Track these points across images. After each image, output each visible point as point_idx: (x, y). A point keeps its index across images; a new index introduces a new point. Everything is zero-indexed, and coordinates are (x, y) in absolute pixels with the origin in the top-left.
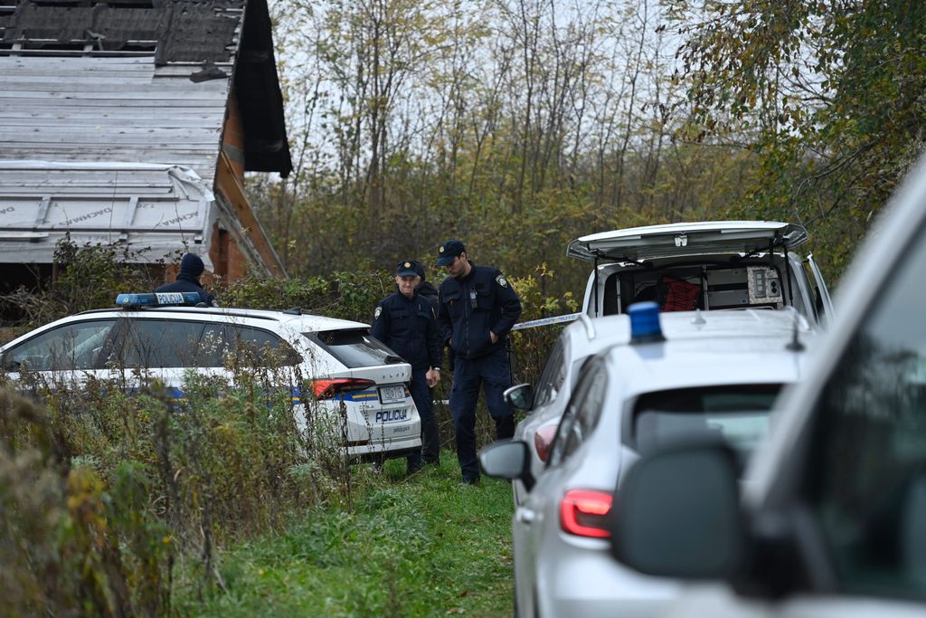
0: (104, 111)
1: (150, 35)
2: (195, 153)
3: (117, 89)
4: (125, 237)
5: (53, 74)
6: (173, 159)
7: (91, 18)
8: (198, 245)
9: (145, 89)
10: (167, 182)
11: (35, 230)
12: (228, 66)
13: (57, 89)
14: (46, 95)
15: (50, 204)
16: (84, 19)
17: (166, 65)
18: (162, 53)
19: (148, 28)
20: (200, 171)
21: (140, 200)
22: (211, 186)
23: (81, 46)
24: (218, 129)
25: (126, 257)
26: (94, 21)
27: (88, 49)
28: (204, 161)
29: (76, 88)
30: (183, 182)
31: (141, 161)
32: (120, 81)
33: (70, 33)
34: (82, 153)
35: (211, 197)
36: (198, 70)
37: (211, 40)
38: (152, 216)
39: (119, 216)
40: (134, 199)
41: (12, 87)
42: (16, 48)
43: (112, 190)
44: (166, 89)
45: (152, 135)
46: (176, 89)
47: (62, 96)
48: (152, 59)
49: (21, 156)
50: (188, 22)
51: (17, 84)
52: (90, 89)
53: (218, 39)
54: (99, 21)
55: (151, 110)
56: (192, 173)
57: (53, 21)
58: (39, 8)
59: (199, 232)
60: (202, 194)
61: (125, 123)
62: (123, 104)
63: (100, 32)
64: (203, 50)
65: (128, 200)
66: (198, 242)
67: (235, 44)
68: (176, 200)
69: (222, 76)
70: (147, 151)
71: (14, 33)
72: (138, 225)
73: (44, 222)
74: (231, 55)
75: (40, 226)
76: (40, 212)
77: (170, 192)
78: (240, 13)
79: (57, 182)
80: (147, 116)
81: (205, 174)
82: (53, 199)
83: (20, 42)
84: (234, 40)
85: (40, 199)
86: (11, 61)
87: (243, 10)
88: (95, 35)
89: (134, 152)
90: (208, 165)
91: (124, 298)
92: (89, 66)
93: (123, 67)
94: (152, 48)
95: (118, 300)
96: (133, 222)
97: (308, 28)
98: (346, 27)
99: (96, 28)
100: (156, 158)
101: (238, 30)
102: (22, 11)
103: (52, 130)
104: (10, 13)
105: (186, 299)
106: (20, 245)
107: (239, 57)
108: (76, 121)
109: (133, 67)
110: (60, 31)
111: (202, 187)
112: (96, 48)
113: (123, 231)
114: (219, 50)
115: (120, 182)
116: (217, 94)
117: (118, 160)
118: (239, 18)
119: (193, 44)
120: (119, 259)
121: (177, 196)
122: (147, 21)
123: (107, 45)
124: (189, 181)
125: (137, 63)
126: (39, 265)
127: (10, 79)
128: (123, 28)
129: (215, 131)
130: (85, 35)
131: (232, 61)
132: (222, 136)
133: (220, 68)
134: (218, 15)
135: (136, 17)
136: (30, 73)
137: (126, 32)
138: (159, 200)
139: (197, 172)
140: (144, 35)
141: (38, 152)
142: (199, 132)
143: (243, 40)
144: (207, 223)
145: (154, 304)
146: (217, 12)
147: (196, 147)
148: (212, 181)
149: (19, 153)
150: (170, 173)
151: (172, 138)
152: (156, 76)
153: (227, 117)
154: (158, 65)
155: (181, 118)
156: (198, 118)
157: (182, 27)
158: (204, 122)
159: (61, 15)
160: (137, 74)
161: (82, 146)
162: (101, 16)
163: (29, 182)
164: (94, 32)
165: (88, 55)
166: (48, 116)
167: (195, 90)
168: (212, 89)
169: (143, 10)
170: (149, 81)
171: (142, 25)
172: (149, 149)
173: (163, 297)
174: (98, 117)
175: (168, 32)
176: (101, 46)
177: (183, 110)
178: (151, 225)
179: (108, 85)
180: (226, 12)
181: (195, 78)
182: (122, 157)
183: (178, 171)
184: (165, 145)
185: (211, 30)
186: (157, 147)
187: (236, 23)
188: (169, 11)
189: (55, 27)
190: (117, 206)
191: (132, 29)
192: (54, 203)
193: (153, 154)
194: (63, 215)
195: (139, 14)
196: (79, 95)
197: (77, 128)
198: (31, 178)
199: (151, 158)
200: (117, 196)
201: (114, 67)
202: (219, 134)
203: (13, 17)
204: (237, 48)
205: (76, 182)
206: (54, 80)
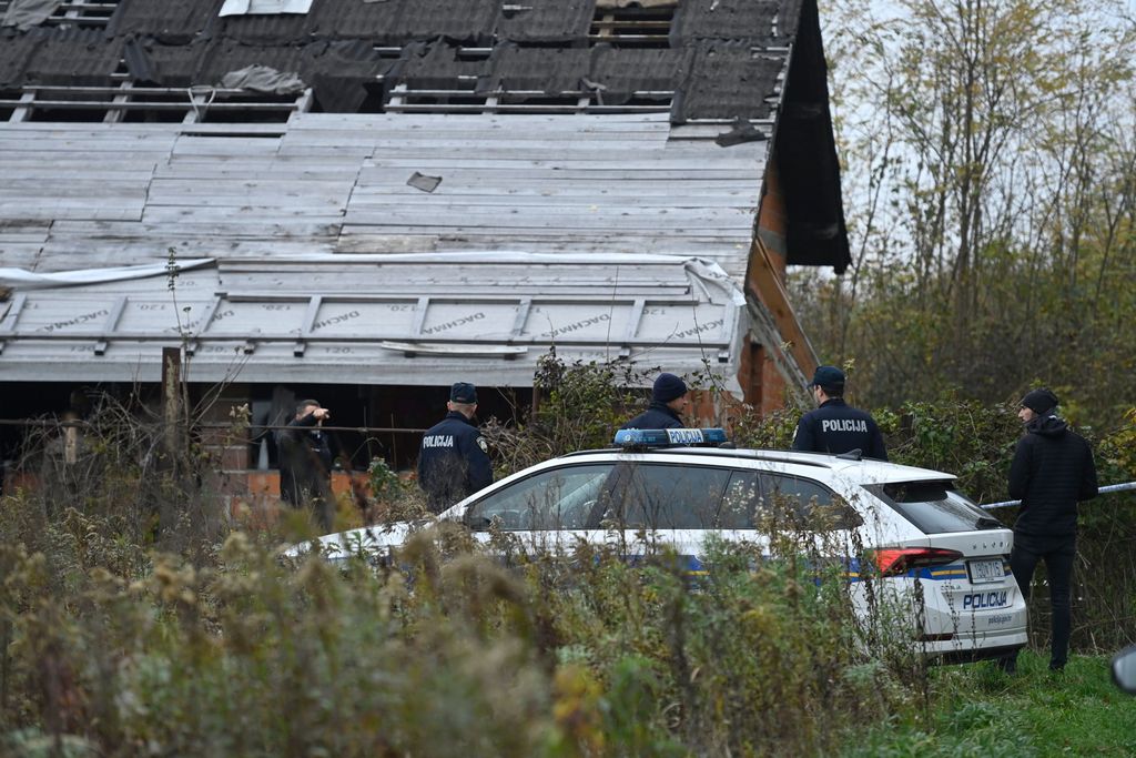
0: (602, 186)
1: (665, 84)
2: (721, 242)
3: (620, 156)
4: (627, 353)
5: (537, 138)
6: (692, 249)
7: (588, 62)
8: (723, 365)
9: (657, 155)
10: (683, 280)
11: (510, 343)
12: (766, 125)
13: (542, 156)
14: (528, 165)
15: (530, 308)
16: (580, 64)
17: (685, 124)
18: (680, 108)
19: (663, 75)
20: (727, 264)
21: (648, 303)
22: (742, 285)
23: (574, 100)
24: (752, 209)
25: (628, 379)
26: (593, 67)
27: (584, 104)
28: (733, 252)
29: (567, 155)
30: (704, 280)
31: (649, 252)
32: (625, 146)
33: (561, 83)
34: (573, 241)
35: (740, 300)
36: (727, 130)
37: (745, 89)
38: (662, 325)
39: (619, 325)
40: (640, 302)
41: (484, 155)
42: (491, 103)
43: (611, 291)
44: (684, 155)
45: (665, 217)
46: (697, 156)
47: (549, 165)
48: (667, 116)
49: (494, 246)
50: (716, 66)
51: (491, 151)
52: (585, 156)
53: (755, 90)
54: (599, 66)
55: (664, 185)
56: (716, 268)
57: (539, 67)
58: (521, 50)
59: (725, 347)
60: (730, 296)
61: (629, 201)
62: (627, 178)
63: (600, 81)
64: (734, 103)
65: (631, 303)
66: (723, 360)
67: (776, 95)
68: (695, 304)
69: (759, 137)
70: (657, 238)
71: (488, 84)
72: (645, 337)
73: (522, 332)
74: (772, 109)
75: (517, 338)
76: (518, 318)
77: (687, 293)
78: (785, 53)
79: (540, 279)
80: (658, 192)
81: (734, 269)
82: (534, 302)
83: (496, 96)
84: (777, 89)
85: (517, 302)
86: (484, 120)
87: (789, 49)
88: (593, 85)
89: (640, 239)
90: (739, 257)
91: (625, 435)
92: (585, 126)
93: (628, 127)
94: (666, 101)
95: (617, 438)
96: (637, 332)
97: (876, 72)
98: (927, 69)
99: (595, 76)
100: (669, 247)
101: (782, 76)
102: (500, 55)
103: (534, 210)
104: (484, 57)
105: (706, 436)
106: (491, 363)
107: (783, 112)
108: (565, 199)
109: (641, 127)
110: (548, 80)
111: (729, 287)
112: (594, 102)
113: (625, 345)
114: (756, 103)
115: (622, 279)
116: (753, 161)
117: (619, 251)
118: (784, 60)
119: (721, 95)
120: (619, 382)
121: (696, 299)
122: (661, 65)
123: (608, 99)
124: (713, 278)
125: (647, 121)
126: (514, 389)
127: (483, 144)
128: (629, 74)
129: (747, 212)
130: (580, 85)
131: (773, 118)
132: (757, 219)
133: (756, 128)
134: (756, 56)
135: (647, 61)
136: (508, 136)
137: (633, 81)
138: (672, 304)
139: (723, 266)
140: (656, 85)
141: (517, 240)
142: (727, 213)
143: (787, 89)
144: (735, 335)
145: (664, 444)
146: (754, 52)
147: (722, 233)
148: (743, 278)
149: (493, 241)
150: (688, 268)
151: (691, 221)
152: (671, 139)
153: (764, 192)
154: (675, 124)
155: (704, 194)
156: (725, 195)
157: (707, 73)
158: (731, 200)
159: (549, 58)
160: (646, 136)
161: (572, 232)
162: (602, 60)
163: (504, 280)
164: (592, 81)
165: (583, 111)
166: (530, 192)
167: (722, 157)
168: (745, 155)
169: (657, 51)
170: (661, 145)
171: (654, 72)
172: (661, 236)
173: (675, 433)
174: (595, 193)
175: (688, 79)
176: (600, 99)
177: (706, 184)
178: (661, 337)
179: (607, 152)
180: (766, 52)
181: (723, 141)
182: (625, 247)
183: (698, 266)
184: (681, 230)
185: (745, 76)
186: (672, 233)
187: (779, 67)
188: (690, 51)
189: (542, 75)
190: (617, 312)
191: (642, 76)
192: (536, 307)
193: (666, 243)
194: (547, 323)
195: (651, 56)
196: (571, 165)
197: (567, 209)
198: (506, 274)
199: (663, 247)
200: (617, 298)
201: (616, 127)
202: (753, 215)
203: (488, 62)
204: (780, 100)
205: (564, 280)
206: (538, 145)
